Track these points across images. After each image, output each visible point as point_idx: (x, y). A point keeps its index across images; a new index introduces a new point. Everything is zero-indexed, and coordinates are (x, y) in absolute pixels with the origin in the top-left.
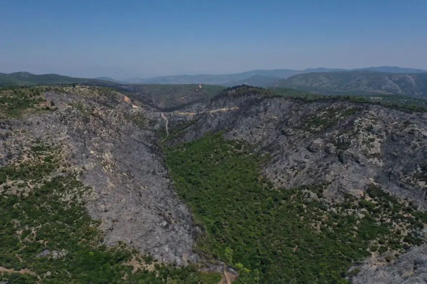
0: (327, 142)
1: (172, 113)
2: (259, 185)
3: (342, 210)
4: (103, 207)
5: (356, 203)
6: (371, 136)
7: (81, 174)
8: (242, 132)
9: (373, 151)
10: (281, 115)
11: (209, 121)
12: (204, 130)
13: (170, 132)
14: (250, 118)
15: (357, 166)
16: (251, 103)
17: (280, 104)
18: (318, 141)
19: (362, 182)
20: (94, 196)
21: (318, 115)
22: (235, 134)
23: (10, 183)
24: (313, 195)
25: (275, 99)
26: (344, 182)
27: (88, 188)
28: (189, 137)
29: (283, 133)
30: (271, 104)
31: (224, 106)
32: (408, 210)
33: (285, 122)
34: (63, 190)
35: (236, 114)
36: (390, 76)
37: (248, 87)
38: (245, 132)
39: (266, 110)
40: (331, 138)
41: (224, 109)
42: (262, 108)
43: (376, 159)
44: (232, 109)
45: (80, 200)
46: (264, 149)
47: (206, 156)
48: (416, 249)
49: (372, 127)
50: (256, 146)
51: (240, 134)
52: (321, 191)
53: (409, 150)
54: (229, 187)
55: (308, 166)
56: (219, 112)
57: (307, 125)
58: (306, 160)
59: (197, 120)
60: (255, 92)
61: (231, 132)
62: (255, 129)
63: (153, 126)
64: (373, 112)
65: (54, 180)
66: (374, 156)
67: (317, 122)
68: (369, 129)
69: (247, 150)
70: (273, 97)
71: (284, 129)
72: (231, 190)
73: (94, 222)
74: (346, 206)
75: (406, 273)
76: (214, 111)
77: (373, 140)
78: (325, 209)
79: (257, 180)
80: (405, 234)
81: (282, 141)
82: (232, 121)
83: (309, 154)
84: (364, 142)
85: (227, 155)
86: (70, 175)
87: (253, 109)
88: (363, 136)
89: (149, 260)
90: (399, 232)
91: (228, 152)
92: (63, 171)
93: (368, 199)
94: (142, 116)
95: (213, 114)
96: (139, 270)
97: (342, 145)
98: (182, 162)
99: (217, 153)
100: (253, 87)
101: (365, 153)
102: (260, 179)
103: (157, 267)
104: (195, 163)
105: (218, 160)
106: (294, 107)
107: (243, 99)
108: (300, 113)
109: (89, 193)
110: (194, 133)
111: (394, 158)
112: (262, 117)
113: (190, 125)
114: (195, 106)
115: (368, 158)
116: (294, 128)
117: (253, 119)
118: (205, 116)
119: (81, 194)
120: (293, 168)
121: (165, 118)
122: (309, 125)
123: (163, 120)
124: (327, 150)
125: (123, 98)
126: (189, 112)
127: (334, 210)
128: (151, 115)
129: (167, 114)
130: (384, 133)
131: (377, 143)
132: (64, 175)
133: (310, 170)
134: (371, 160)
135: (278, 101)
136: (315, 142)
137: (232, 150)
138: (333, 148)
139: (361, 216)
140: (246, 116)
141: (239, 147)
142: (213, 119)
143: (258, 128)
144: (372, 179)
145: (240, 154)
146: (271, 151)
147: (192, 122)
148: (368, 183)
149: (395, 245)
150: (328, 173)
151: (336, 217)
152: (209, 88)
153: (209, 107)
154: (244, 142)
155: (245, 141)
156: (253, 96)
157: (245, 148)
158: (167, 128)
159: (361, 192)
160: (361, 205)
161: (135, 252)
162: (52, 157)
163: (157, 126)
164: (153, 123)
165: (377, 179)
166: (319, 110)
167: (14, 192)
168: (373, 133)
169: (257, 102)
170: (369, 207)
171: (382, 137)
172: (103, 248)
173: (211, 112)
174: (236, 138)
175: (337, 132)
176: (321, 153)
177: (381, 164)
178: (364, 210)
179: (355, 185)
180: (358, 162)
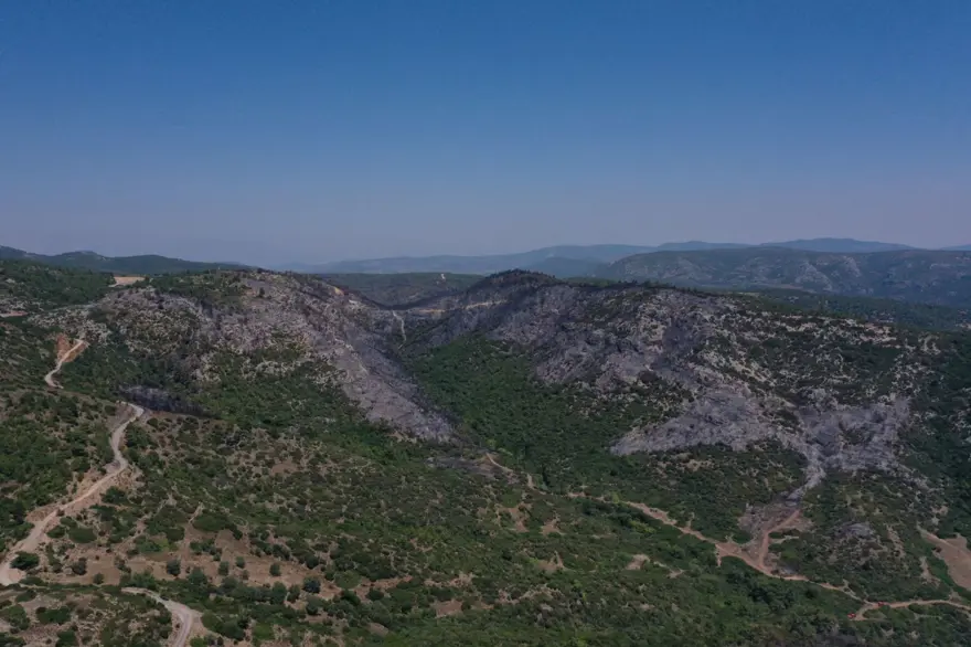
0: (608, 332)
1: (409, 311)
2: (528, 384)
3: (613, 396)
4: (359, 389)
5: (627, 389)
6: (654, 323)
7: (332, 358)
8: (510, 331)
9: (654, 338)
10: (563, 307)
11: (465, 320)
12: (457, 332)
13: (409, 336)
14: (521, 312)
15: (635, 354)
16: (524, 294)
17: (563, 293)
18: (599, 332)
19: (638, 369)
20: (349, 378)
21: (605, 304)
22: (500, 333)
23: (267, 363)
24: (585, 385)
25: (557, 287)
26: (617, 370)
27: (341, 372)
28: (437, 340)
29: (563, 328)
30: (550, 293)
31: (486, 299)
32: (674, 389)
33: (566, 316)
34: (316, 374)
35: (504, 309)
36: (812, 257)
37: (522, 272)
38: (514, 330)
39: (542, 302)
40: (614, 327)
41: (486, 304)
42: (538, 300)
43: (656, 347)
44: (498, 303)
45: (335, 383)
46: (538, 348)
47: (462, 360)
48: (672, 420)
49: (655, 313)
50: (528, 347)
51: (509, 331)
52: (594, 381)
53: (689, 335)
54: (492, 389)
55: (585, 359)
56: (479, 308)
57: (591, 316)
58: (584, 354)
59: (448, 319)
60: (530, 279)
61: (496, 331)
62: (528, 326)
63: (383, 328)
64: (659, 297)
65: (303, 365)
66: (654, 343)
67: (602, 312)
68: (653, 316)
69: (517, 352)
70: (555, 285)
71: (564, 324)
72: (493, 392)
73: (353, 402)
74: (617, 392)
75: (660, 439)
76: (472, 306)
77: (656, 327)
78: (595, 397)
79: (525, 379)
80: (667, 410)
81: (561, 338)
82: (498, 318)
83: (588, 347)
84: (645, 329)
85: (490, 358)
86: (319, 361)
87: (527, 300)
88: (645, 322)
89: (411, 435)
90: (661, 409)
91: (492, 354)
92: (311, 357)
93: (641, 384)
94: (365, 315)
95: (471, 310)
96: (403, 441)
97: (622, 333)
98: (431, 369)
99: (476, 356)
100: (529, 272)
101: (645, 341)
102: (529, 378)
103: (419, 440)
104: (448, 369)
105: (477, 364)
106: (580, 297)
107: (514, 289)
108: (585, 303)
109: (345, 376)
110: (444, 336)
111: (675, 344)
112: (538, 311)
113: (437, 326)
114: (443, 301)
115: (648, 345)
116: (577, 322)
117: (525, 314)
118: (459, 313)
119: (335, 377)
120: (568, 363)
121: (399, 318)
122: (593, 317)
123: (395, 320)
124: (607, 342)
125: (333, 290)
126: (435, 308)
127: (604, 397)
128: (378, 314)
129: (402, 312)
130: (669, 320)
131: (660, 330)
132: (313, 360)
133: (587, 362)
134: (651, 347)
135: (561, 289)
136: (595, 332)
137: (497, 352)
138: (613, 338)
139: (631, 400)
140: (516, 310)
141: (506, 348)
142: (470, 318)
143: (532, 324)
144: (648, 367)
145: (507, 357)
146: (546, 349)
147: (441, 322)
148: (644, 369)
149: (655, 419)
150: (604, 363)
151: (605, 403)
152: (459, 279)
153: (465, 301)
154: (512, 342)
155: (514, 342)
156: (528, 285)
157: (514, 349)
158: (403, 331)
159: (635, 379)
160: (632, 390)
161: (397, 428)
162: (295, 344)
163: (389, 329)
164: (381, 324)
165: (653, 366)
166: (608, 298)
167: (272, 372)
168: (657, 319)
169: (533, 291)
170: (639, 391)
171: (667, 324)
172: (367, 421)
173: (468, 307)
174: (502, 338)
175: (620, 320)
176: (601, 345)
177: (661, 351)
178: (634, 394)
179: (630, 372)
180: (636, 350)
